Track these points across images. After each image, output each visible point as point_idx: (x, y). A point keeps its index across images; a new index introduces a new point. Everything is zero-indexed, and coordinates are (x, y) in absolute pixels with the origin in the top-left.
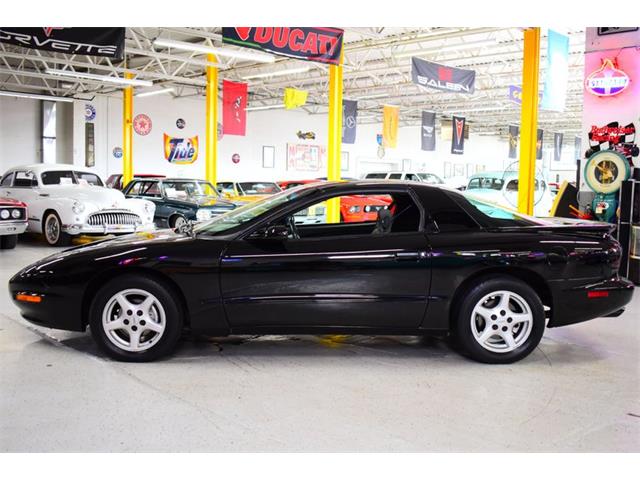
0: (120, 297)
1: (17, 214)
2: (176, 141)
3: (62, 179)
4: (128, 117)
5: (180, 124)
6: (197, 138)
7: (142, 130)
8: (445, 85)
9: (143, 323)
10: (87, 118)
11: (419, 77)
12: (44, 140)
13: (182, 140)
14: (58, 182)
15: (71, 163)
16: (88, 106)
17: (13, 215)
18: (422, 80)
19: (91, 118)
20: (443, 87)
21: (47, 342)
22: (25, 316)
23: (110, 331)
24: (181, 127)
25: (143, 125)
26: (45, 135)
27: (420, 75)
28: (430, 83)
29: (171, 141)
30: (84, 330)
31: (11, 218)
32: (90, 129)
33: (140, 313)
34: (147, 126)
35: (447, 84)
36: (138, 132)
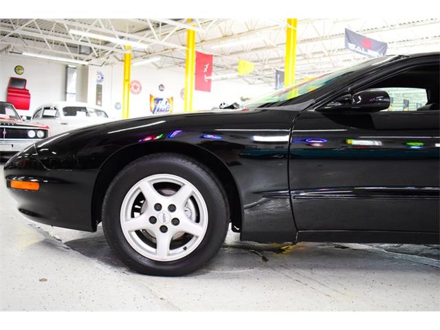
0: (145, 186)
1: (41, 134)
2: (158, 100)
3: (78, 112)
4: (127, 78)
5: (161, 88)
6: (172, 98)
7: (135, 91)
8: (367, 51)
9: (176, 222)
10: (98, 81)
11: (349, 44)
12: (67, 95)
13: (162, 99)
14: (75, 114)
15: (86, 102)
16: (99, 73)
17: (38, 135)
18: (352, 46)
19: (100, 81)
20: (366, 53)
21: (49, 243)
22: (22, 210)
23: (130, 232)
24: (162, 90)
25: (136, 88)
26: (68, 91)
27: (350, 42)
28: (357, 49)
29: (155, 100)
30: (94, 229)
31: (36, 137)
32: (99, 88)
33: (172, 208)
34: (138, 89)
35: (369, 51)
36: (133, 92)
